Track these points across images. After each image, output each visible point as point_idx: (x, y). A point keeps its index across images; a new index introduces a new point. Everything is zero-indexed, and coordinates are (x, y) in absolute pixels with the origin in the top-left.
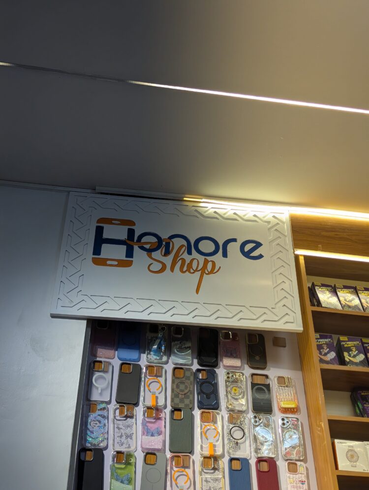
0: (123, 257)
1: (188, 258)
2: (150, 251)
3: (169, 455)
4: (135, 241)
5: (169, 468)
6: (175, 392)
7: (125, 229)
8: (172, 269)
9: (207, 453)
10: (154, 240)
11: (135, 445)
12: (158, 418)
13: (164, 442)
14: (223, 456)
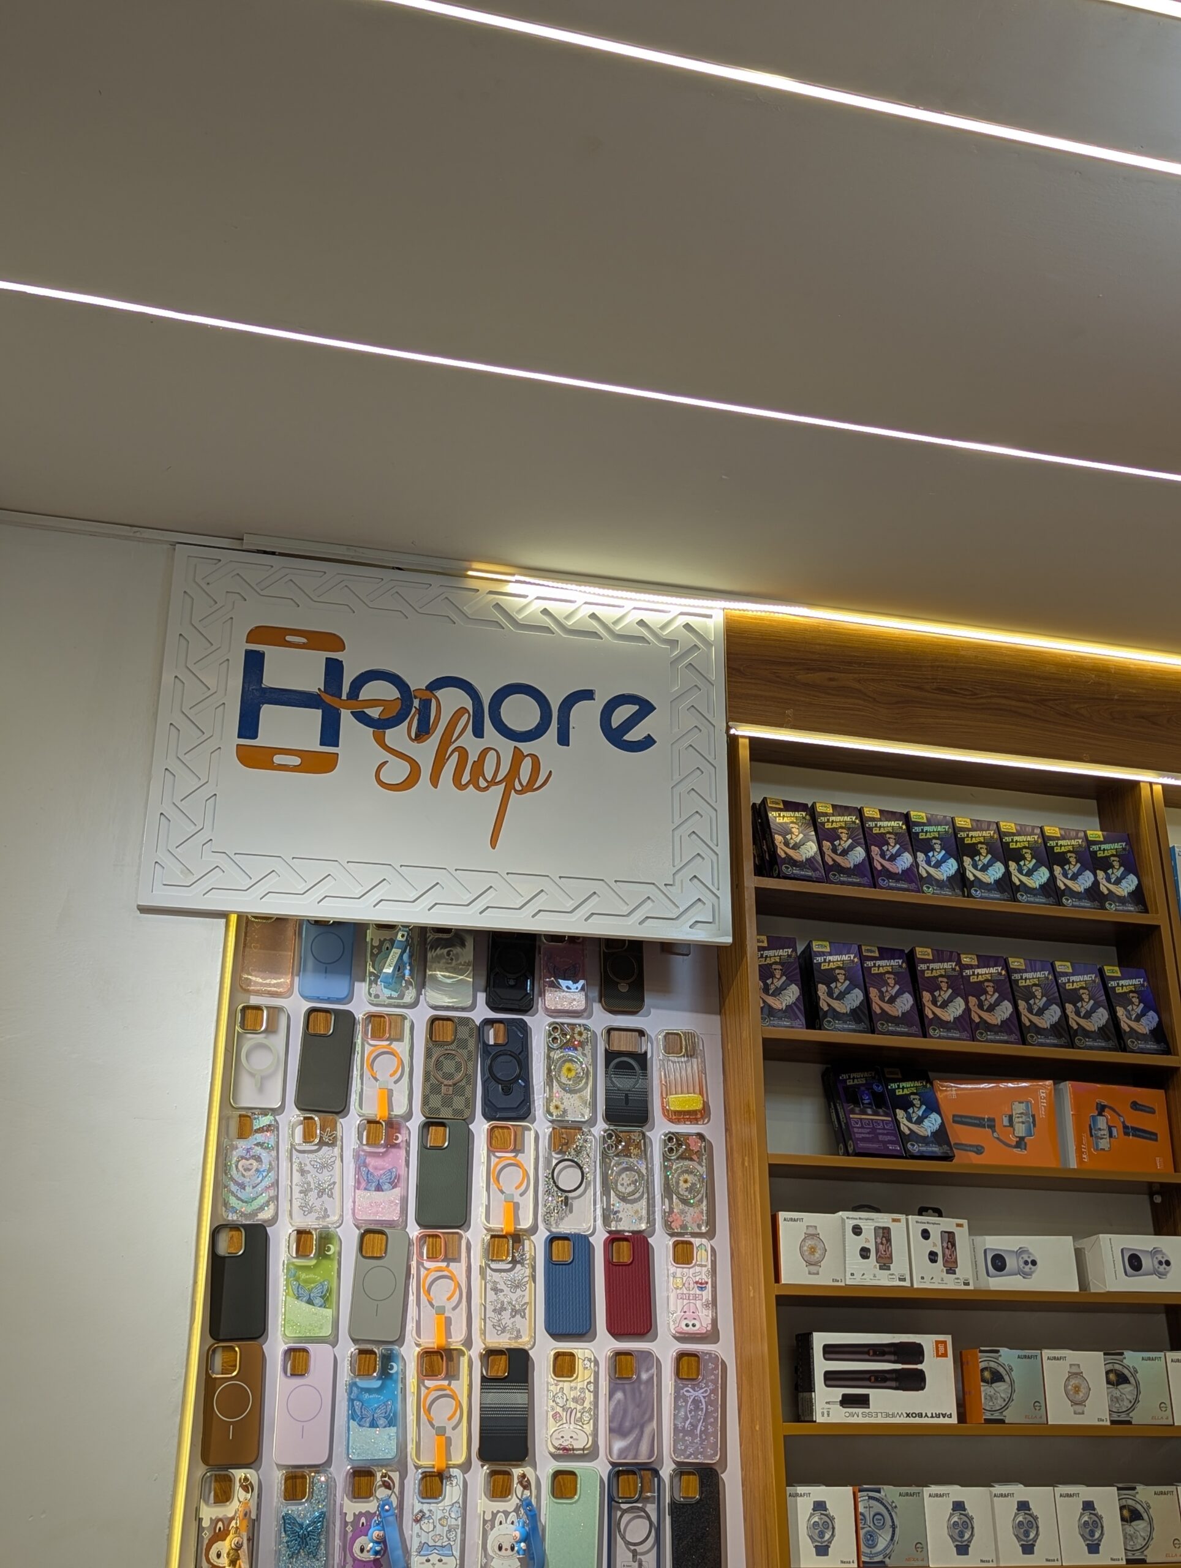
0: (313, 744)
1: (473, 745)
2: (380, 725)
3: (414, 1231)
4: (344, 697)
5: (414, 1264)
6: (433, 1080)
7: (318, 659)
8: (435, 780)
9: (499, 1224)
10: (391, 693)
11: (338, 1211)
12: (391, 1145)
13: (404, 1200)
14: (534, 1229)
